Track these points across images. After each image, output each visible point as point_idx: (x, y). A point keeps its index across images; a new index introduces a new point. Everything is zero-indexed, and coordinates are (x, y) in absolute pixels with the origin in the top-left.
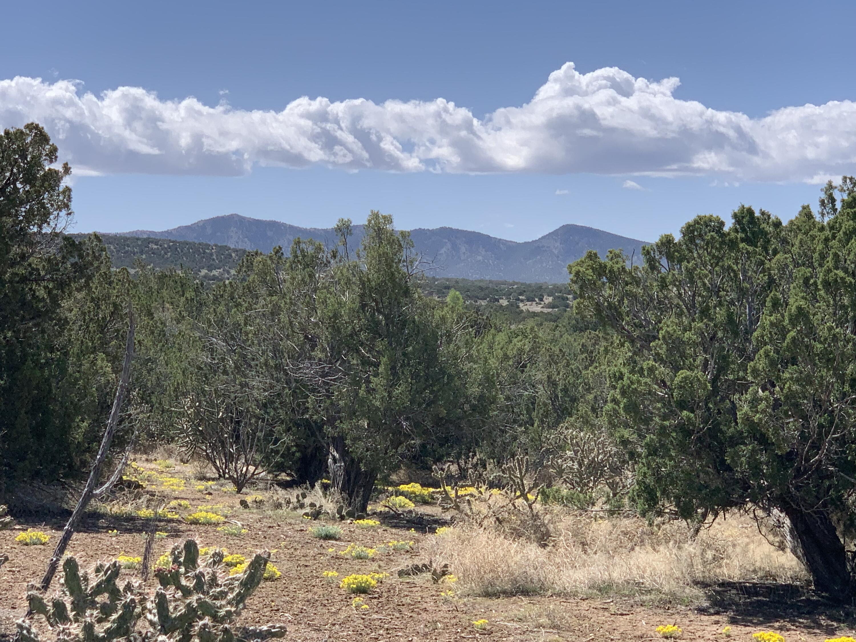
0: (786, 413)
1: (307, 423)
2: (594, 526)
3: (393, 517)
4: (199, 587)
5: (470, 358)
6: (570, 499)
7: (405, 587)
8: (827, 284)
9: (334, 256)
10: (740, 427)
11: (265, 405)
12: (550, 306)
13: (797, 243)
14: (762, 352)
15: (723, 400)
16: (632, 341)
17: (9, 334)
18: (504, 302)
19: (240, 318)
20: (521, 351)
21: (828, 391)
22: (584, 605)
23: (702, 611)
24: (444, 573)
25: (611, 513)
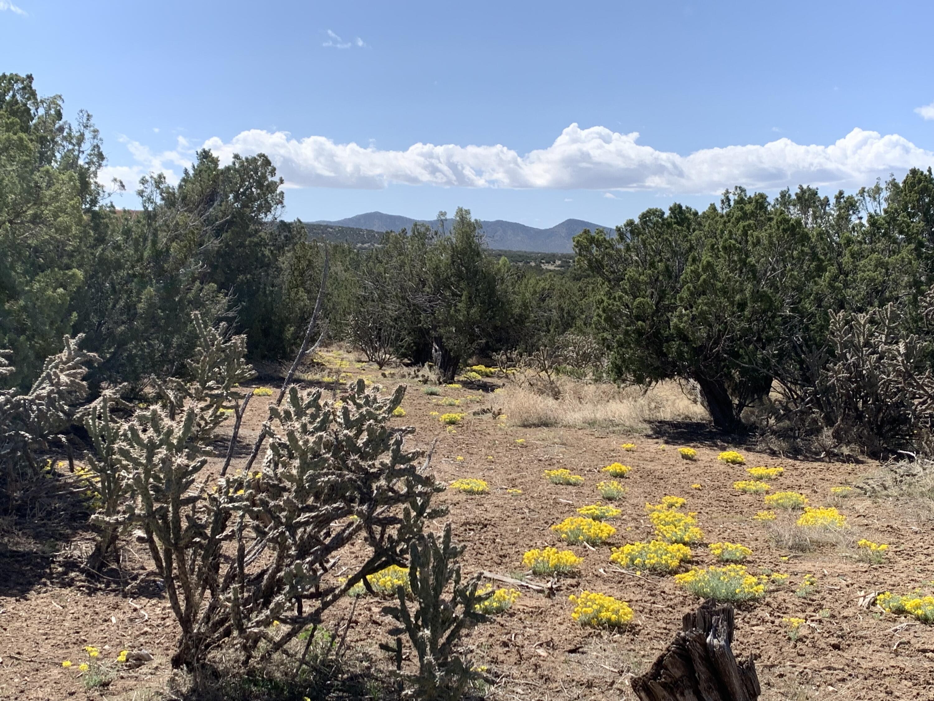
0: (699, 323)
1: (421, 330)
2: (586, 388)
3: (469, 383)
4: (367, 403)
5: (514, 293)
6: (572, 373)
7: (477, 421)
8: (725, 248)
9: (436, 234)
10: (672, 331)
11: (396, 319)
12: (558, 266)
13: (707, 224)
14: (685, 287)
15: (662, 315)
16: (609, 281)
17: (249, 276)
18: (533, 264)
19: (382, 269)
20: (544, 289)
21: (724, 310)
22: (580, 432)
23: (648, 436)
24: (499, 414)
25: (596, 381)
